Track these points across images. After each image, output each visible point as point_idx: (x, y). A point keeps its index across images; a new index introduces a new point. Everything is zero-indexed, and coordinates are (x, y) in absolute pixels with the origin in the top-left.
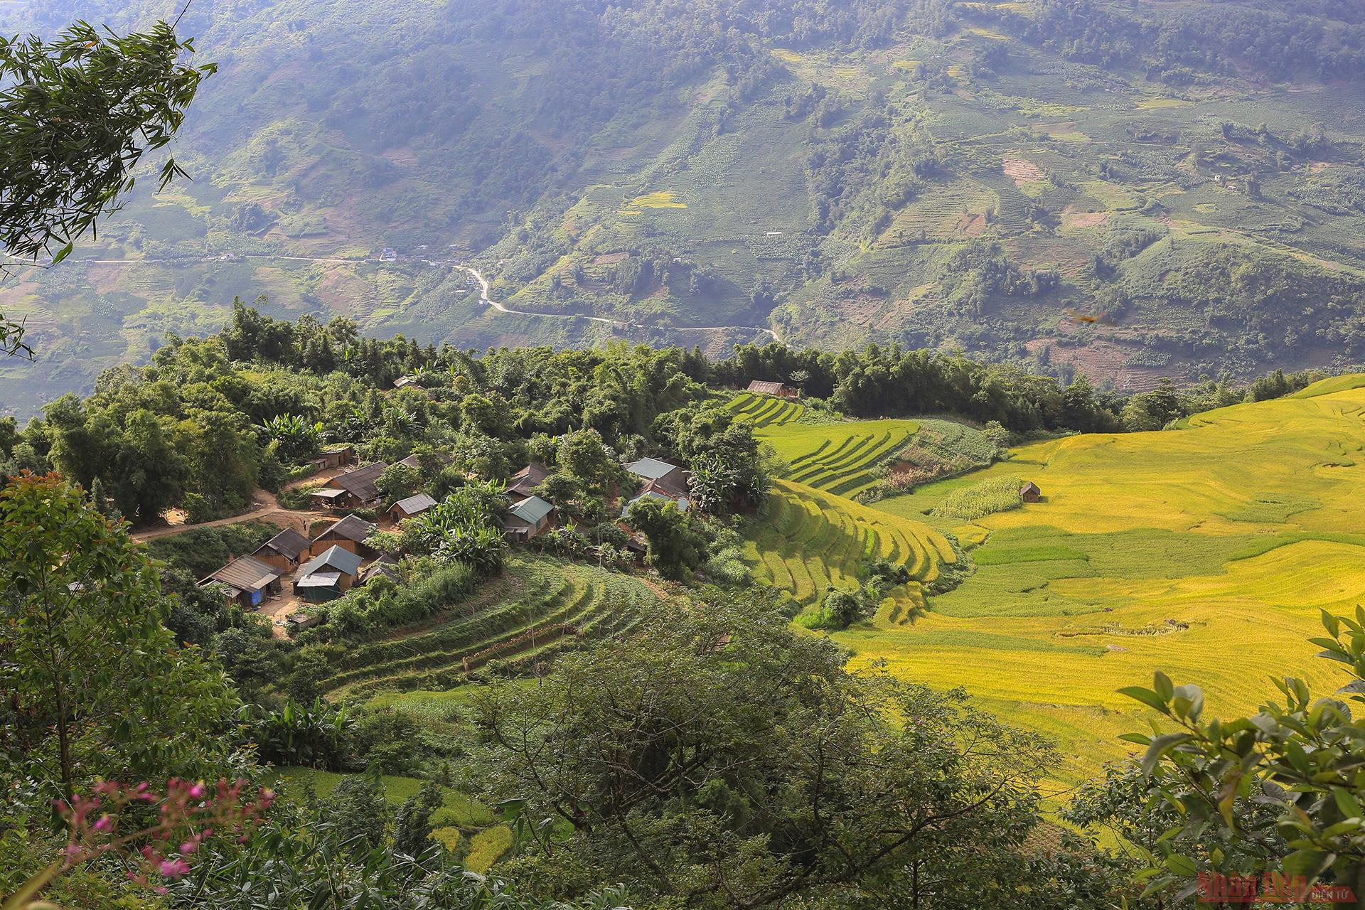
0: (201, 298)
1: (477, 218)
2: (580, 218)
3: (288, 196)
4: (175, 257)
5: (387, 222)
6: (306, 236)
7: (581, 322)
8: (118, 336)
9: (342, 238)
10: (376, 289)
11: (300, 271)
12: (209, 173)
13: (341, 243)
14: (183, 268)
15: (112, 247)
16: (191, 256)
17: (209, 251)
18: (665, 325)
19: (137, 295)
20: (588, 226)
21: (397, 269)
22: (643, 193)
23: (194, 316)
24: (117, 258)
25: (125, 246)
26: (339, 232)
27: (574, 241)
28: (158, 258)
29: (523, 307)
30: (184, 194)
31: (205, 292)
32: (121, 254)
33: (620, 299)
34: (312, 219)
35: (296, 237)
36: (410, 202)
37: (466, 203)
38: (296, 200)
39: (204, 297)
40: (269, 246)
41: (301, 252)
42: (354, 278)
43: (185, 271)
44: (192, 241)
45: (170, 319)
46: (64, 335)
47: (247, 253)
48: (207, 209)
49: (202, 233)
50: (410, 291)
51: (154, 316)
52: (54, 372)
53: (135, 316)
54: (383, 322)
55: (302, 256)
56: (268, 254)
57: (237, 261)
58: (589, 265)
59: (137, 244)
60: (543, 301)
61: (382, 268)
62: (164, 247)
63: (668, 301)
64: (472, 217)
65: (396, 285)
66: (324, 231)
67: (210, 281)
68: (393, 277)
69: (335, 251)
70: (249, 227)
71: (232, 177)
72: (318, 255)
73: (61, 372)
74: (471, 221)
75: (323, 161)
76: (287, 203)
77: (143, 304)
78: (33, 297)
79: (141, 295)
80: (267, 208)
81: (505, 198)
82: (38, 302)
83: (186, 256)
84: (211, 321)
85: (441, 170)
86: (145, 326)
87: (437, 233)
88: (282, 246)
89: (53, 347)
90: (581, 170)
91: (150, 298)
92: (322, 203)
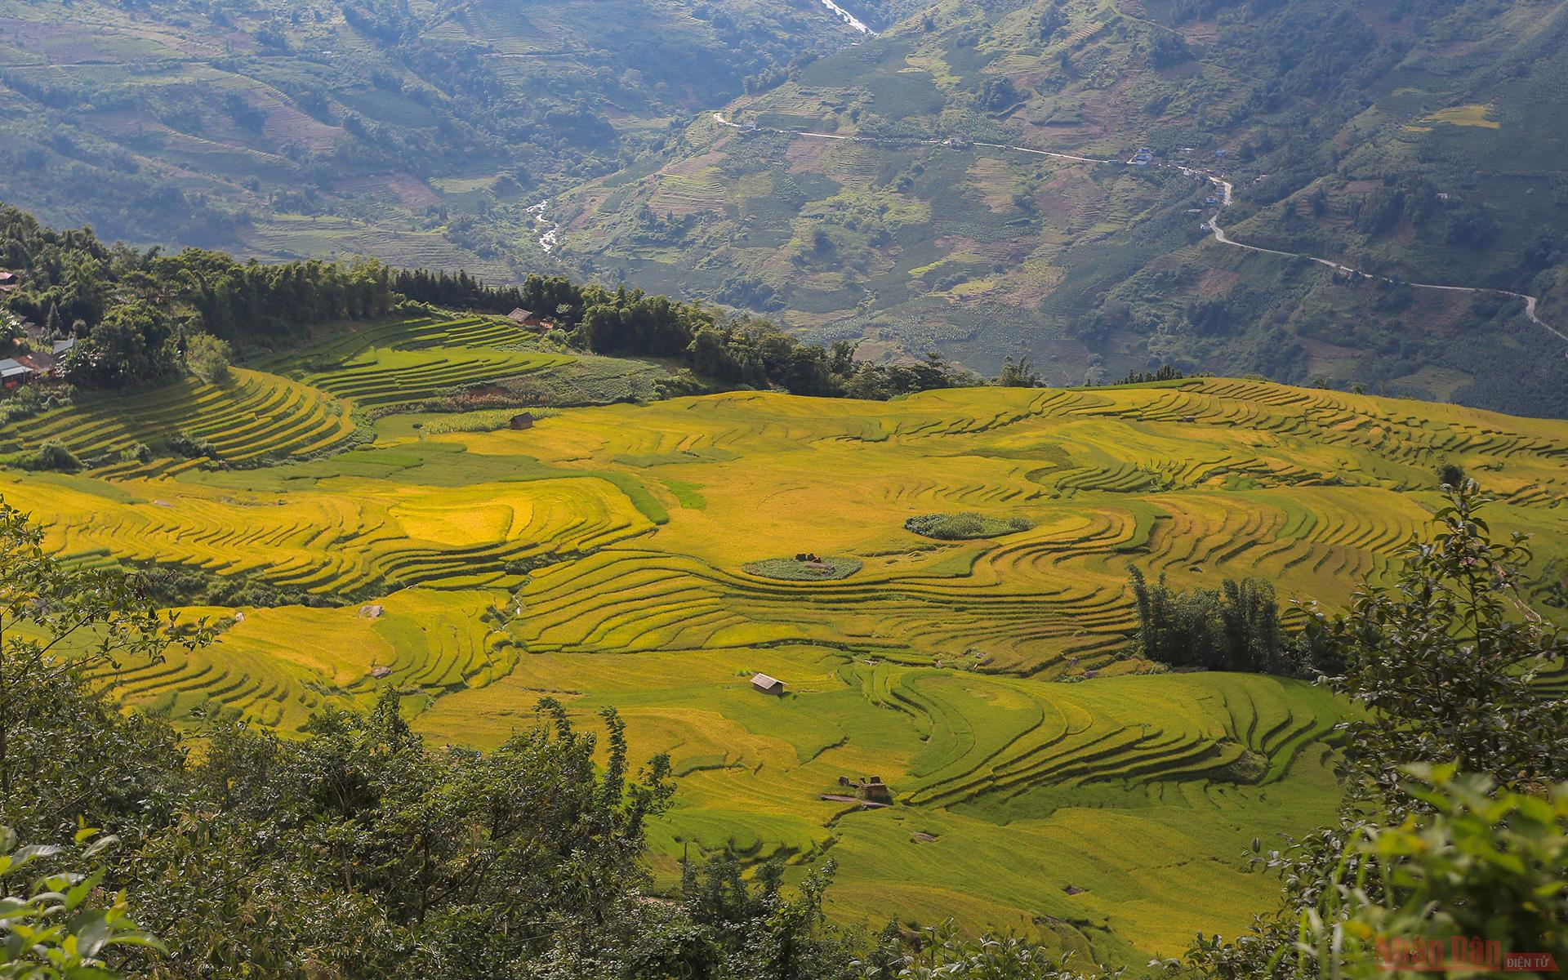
0: (901, 189)
1: (1267, 119)
2: (1358, 130)
3: (1052, 72)
4: (890, 137)
5: (1158, 115)
6: (1052, 124)
7: (1304, 263)
8: (787, 226)
9: (1097, 129)
10: (1107, 198)
11: (1029, 167)
12: (978, 36)
13: (1093, 136)
14: (896, 151)
15: (826, 117)
16: (911, 136)
17: (937, 132)
18: (1395, 278)
19: (832, 178)
20: (1361, 142)
21: (1143, 176)
22: (1455, 104)
23: (883, 210)
24: (828, 131)
25: (842, 118)
26: (1096, 123)
27: (1337, 160)
28: (872, 135)
29: (1243, 237)
30: (942, 59)
31: (908, 182)
32: (833, 127)
33: (1357, 240)
34: (1066, 104)
35: (1040, 124)
36: (1191, 92)
37: (1257, 98)
38: (1060, 78)
39: (906, 188)
40: (1007, 132)
41: (1039, 143)
42: (1085, 181)
43: (897, 154)
44: (921, 118)
45: (855, 211)
46: (728, 218)
47: (976, 139)
48: (955, 79)
49: (936, 110)
50: (1148, 203)
51: (840, 206)
52: (706, 259)
53: (819, 203)
54: (1098, 239)
55: (1039, 148)
56: (999, 142)
57: (962, 148)
58: (1337, 192)
59: (855, 116)
60: (1268, 232)
61: (1126, 172)
62: (884, 122)
63: (1410, 248)
64: (1260, 117)
65: (1132, 196)
66: (1075, 119)
67: (919, 170)
68: (1134, 185)
69: (1080, 146)
70: (993, 107)
71: (1002, 42)
72: (1057, 149)
73: (711, 261)
74: (1259, 122)
75: (1106, 31)
76: (1048, 81)
77: (835, 189)
78: (714, 169)
79: (839, 179)
80: (1020, 86)
81: (1309, 96)
82: (715, 176)
83: (902, 137)
84: (902, 217)
85: (1242, 52)
86: (822, 216)
87: (1209, 135)
88: (1021, 134)
89: (712, 230)
90: (1397, 67)
91: (847, 184)
92: (1089, 84)
